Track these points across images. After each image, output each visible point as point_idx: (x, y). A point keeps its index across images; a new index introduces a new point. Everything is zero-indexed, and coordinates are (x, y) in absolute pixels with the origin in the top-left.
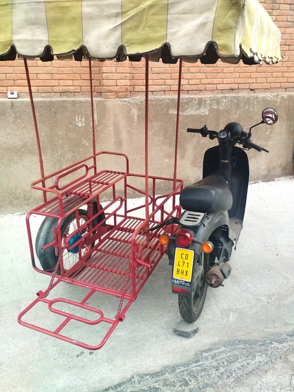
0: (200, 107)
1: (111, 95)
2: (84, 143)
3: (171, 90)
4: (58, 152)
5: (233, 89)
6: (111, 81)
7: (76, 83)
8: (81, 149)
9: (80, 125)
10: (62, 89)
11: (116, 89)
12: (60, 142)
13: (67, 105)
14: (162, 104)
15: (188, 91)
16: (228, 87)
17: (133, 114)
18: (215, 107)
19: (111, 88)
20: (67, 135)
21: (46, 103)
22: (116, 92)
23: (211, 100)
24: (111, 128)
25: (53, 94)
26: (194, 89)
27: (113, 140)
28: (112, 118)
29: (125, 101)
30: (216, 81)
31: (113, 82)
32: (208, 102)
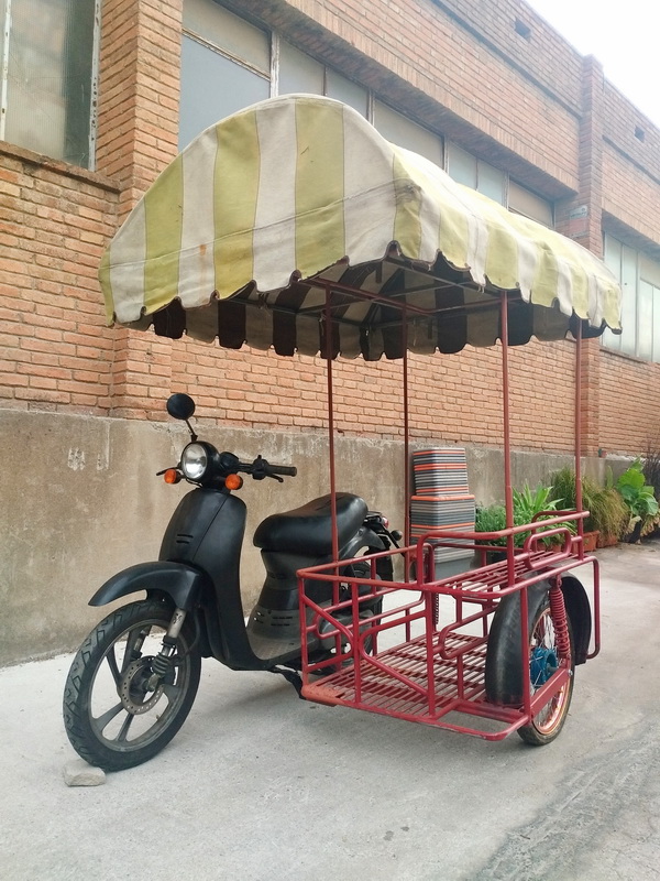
0: (279, 451)
1: (138, 413)
2: (79, 507)
3: (226, 418)
4: (21, 526)
5: (316, 427)
6: (138, 386)
7: (64, 385)
8: (72, 520)
9: (75, 468)
10: (34, 393)
11: (146, 402)
12: (30, 502)
13: (54, 424)
14: (223, 439)
15: (253, 422)
16: (310, 422)
17: (175, 453)
18: (301, 452)
19: (139, 400)
20: (46, 487)
21: (11, 416)
22: (147, 410)
23: (294, 439)
24: (134, 478)
25: (15, 401)
26: (262, 419)
27: (136, 503)
28: (138, 457)
29: (161, 427)
30: (292, 411)
31: (142, 391)
32: (291, 442)
